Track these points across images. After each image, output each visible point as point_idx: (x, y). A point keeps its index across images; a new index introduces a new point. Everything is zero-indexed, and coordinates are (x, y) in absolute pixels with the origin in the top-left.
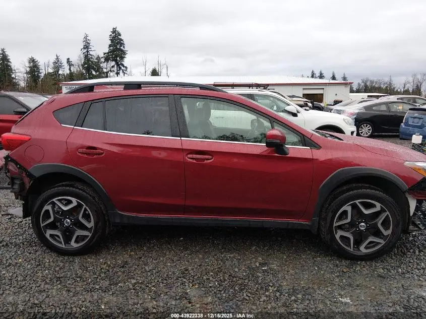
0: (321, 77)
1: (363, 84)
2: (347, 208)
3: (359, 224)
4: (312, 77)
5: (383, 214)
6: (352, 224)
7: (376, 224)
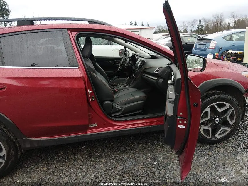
0: (136, 24)
1: (158, 29)
2: (208, 109)
3: (215, 119)
4: (131, 24)
5: (230, 110)
6: (211, 120)
7: (226, 117)
